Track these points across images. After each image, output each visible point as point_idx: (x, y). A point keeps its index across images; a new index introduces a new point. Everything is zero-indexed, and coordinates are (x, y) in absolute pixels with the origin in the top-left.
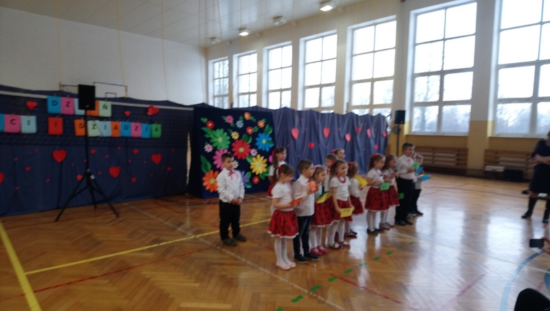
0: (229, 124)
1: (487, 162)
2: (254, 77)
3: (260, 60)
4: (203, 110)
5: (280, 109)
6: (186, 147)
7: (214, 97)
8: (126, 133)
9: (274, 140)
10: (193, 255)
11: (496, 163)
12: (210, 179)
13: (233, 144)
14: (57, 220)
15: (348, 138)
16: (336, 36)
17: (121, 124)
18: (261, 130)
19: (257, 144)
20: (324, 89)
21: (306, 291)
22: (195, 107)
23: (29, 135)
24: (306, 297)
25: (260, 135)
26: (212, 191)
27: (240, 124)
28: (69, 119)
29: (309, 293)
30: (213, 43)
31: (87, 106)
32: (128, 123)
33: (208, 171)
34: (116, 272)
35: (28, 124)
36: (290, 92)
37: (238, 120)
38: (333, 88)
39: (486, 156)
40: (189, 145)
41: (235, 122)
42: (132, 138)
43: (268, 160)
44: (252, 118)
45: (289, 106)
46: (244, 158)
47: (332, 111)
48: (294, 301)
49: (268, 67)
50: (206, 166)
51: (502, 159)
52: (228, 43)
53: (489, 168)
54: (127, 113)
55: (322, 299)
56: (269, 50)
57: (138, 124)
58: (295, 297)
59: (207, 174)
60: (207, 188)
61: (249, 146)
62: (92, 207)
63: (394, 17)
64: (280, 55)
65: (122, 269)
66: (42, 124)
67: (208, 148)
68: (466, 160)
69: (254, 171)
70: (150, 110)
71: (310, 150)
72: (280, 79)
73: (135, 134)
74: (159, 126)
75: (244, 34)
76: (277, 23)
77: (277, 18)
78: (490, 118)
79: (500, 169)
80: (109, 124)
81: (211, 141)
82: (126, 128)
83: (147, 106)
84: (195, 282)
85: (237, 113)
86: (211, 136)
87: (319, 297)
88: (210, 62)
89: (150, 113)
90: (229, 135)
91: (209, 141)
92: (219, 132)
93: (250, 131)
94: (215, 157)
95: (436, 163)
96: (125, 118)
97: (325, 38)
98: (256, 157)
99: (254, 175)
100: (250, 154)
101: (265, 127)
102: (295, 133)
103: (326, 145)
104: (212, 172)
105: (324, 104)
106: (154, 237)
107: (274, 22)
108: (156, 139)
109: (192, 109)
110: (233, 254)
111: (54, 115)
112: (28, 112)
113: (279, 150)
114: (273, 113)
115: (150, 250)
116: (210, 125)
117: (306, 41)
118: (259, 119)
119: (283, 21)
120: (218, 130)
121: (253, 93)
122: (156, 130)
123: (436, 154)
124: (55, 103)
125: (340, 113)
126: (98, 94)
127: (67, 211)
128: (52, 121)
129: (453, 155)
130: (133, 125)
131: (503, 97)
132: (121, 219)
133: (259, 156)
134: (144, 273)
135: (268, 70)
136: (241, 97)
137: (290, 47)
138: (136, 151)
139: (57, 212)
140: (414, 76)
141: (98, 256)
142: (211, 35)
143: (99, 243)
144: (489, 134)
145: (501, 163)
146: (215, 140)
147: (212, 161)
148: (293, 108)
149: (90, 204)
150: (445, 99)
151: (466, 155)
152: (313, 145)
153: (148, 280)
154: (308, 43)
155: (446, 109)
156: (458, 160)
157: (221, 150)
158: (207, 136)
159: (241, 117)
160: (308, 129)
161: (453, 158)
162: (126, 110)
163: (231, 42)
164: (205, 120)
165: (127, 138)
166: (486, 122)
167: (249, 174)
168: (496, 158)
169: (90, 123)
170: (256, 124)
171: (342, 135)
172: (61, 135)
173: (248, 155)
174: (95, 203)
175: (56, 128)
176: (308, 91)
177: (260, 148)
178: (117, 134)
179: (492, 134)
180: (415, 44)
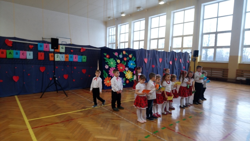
0: (116, 56)
1: (238, 75)
2: (127, 35)
3: (130, 27)
4: (105, 50)
5: (139, 49)
6: (97, 66)
7: (109, 44)
8: (71, 60)
9: (136, 64)
10: (100, 115)
11: (242, 76)
12: (107, 80)
13: (118, 65)
14: (41, 97)
15: (171, 63)
16: (166, 16)
17: (69, 56)
18: (130, 59)
19: (128, 65)
20: (160, 40)
21: (152, 133)
22: (101, 48)
23: (30, 60)
24: (151, 136)
25: (130, 61)
26: (108, 86)
27: (121, 56)
28: (47, 53)
29: (153, 134)
30: (109, 19)
31: (55, 47)
32: (72, 55)
33: (106, 77)
34: (66, 121)
35: (30, 55)
36: (143, 42)
37: (120, 54)
38: (164, 40)
39: (237, 72)
40: (98, 65)
41: (119, 55)
42: (74, 62)
43: (133, 72)
44: (126, 54)
45: (143, 48)
46: (122, 72)
47: (163, 51)
48: (146, 137)
49: (134, 30)
50: (106, 75)
51: (245, 74)
52: (116, 19)
53: (238, 78)
54: (72, 51)
55: (159, 137)
56: (134, 22)
57: (76, 56)
58: (146, 135)
59: (106, 78)
60: (106, 85)
61: (125, 66)
62: (56, 92)
63: (194, 6)
64: (139, 25)
65: (69, 120)
66: (35, 55)
67: (107, 67)
68: (227, 74)
69: (126, 78)
70: (82, 49)
71: (153, 68)
72: (139, 35)
73: (75, 60)
74: (85, 57)
75: (123, 15)
76: (138, 10)
77: (138, 8)
78: (240, 55)
79: (244, 79)
80: (64, 55)
81: (108, 64)
82: (71, 57)
83: (81, 48)
84: (101, 127)
85: (120, 51)
86: (108, 61)
87: (158, 136)
88: (108, 28)
89: (81, 51)
90: (116, 61)
91: (107, 63)
92: (112, 60)
93: (125, 59)
94: (109, 71)
95: (212, 75)
96: (71, 53)
97: (160, 17)
98: (128, 71)
99: (127, 79)
100: (125, 70)
101: (132, 58)
102: (146, 60)
103: (160, 66)
104: (108, 77)
105: (159, 47)
106: (83, 106)
107: (137, 9)
108: (84, 62)
109: (100, 49)
110: (118, 115)
111: (41, 51)
112: (30, 50)
113: (138, 68)
114: (136, 51)
115: (81, 112)
116: (108, 56)
117: (151, 18)
118: (129, 54)
119: (141, 9)
120: (111, 59)
121: (127, 42)
122: (84, 58)
123: (213, 71)
124: (41, 46)
125: (167, 51)
126: (60, 42)
127: (45, 93)
128: (39, 54)
129: (221, 72)
130: (74, 56)
131: (246, 45)
132: (68, 97)
133: (129, 71)
134: (79, 122)
135: (134, 32)
136: (121, 44)
137: (144, 21)
138: (75, 68)
139: (41, 94)
140: (203, 34)
141: (59, 114)
142: (108, 16)
143: (59, 108)
144: (239, 62)
145: (244, 76)
146: (110, 63)
147: (108, 73)
148: (145, 49)
149: (55, 91)
150: (218, 45)
151: (227, 72)
152: (154, 66)
153: (81, 125)
154: (152, 19)
155: (218, 50)
156: (223, 74)
157: (112, 68)
158: (106, 61)
159: (121, 53)
160: (152, 59)
161: (221, 73)
162: (72, 49)
163: (117, 19)
164: (105, 54)
165: (71, 62)
166: (237, 57)
167: (124, 79)
168: (242, 74)
169: (56, 55)
170: (128, 56)
171: (168, 62)
172: (43, 60)
173: (124, 70)
174: (57, 90)
175: (41, 57)
176: (152, 41)
177: (129, 67)
178: (67, 60)
179: (240, 62)
180: (203, 19)
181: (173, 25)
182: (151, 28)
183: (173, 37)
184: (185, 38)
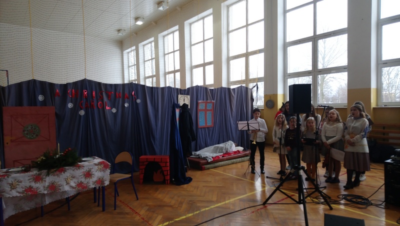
2: (153, 63)
3: (156, 46)
20: (207, 67)
30: (120, 34)
38: (212, 66)
56: (164, 37)
75: (140, 23)
76: (161, 8)
77: (160, 3)
78: (373, 85)
88: (125, 52)
97: (205, 19)
105: (207, 83)
107: (159, 7)
117: (190, 24)
119: (165, 5)
121: (154, 76)
135: (165, 55)
137: (177, 33)
140: (286, 45)
144: (373, 104)
150: (320, 66)
154: (193, 26)
166: (369, 90)
176: (195, 70)
179: (377, 105)
180: (285, 12)
181: (228, 32)
182: (191, 45)
183: (229, 59)
184: (251, 58)
